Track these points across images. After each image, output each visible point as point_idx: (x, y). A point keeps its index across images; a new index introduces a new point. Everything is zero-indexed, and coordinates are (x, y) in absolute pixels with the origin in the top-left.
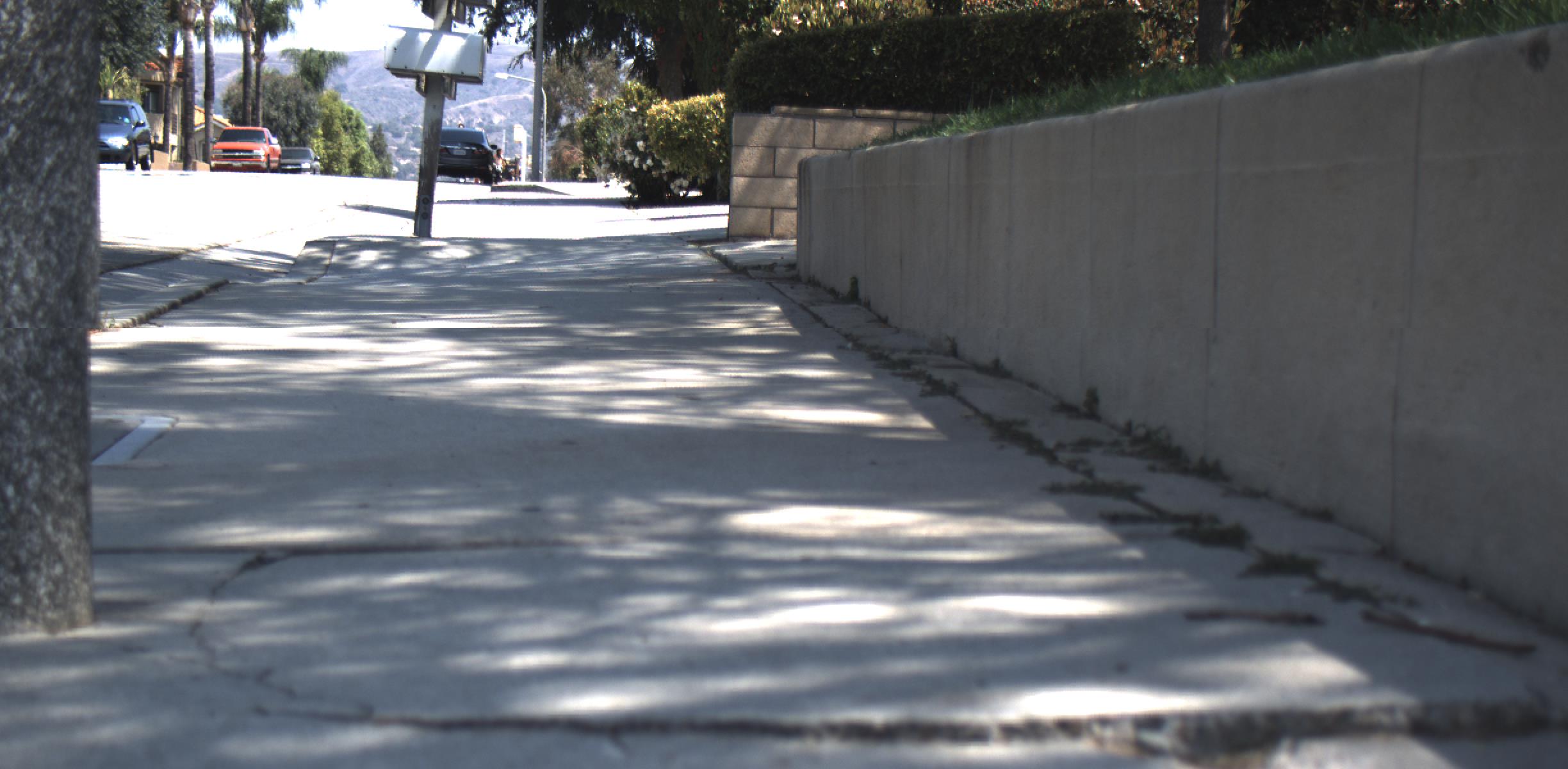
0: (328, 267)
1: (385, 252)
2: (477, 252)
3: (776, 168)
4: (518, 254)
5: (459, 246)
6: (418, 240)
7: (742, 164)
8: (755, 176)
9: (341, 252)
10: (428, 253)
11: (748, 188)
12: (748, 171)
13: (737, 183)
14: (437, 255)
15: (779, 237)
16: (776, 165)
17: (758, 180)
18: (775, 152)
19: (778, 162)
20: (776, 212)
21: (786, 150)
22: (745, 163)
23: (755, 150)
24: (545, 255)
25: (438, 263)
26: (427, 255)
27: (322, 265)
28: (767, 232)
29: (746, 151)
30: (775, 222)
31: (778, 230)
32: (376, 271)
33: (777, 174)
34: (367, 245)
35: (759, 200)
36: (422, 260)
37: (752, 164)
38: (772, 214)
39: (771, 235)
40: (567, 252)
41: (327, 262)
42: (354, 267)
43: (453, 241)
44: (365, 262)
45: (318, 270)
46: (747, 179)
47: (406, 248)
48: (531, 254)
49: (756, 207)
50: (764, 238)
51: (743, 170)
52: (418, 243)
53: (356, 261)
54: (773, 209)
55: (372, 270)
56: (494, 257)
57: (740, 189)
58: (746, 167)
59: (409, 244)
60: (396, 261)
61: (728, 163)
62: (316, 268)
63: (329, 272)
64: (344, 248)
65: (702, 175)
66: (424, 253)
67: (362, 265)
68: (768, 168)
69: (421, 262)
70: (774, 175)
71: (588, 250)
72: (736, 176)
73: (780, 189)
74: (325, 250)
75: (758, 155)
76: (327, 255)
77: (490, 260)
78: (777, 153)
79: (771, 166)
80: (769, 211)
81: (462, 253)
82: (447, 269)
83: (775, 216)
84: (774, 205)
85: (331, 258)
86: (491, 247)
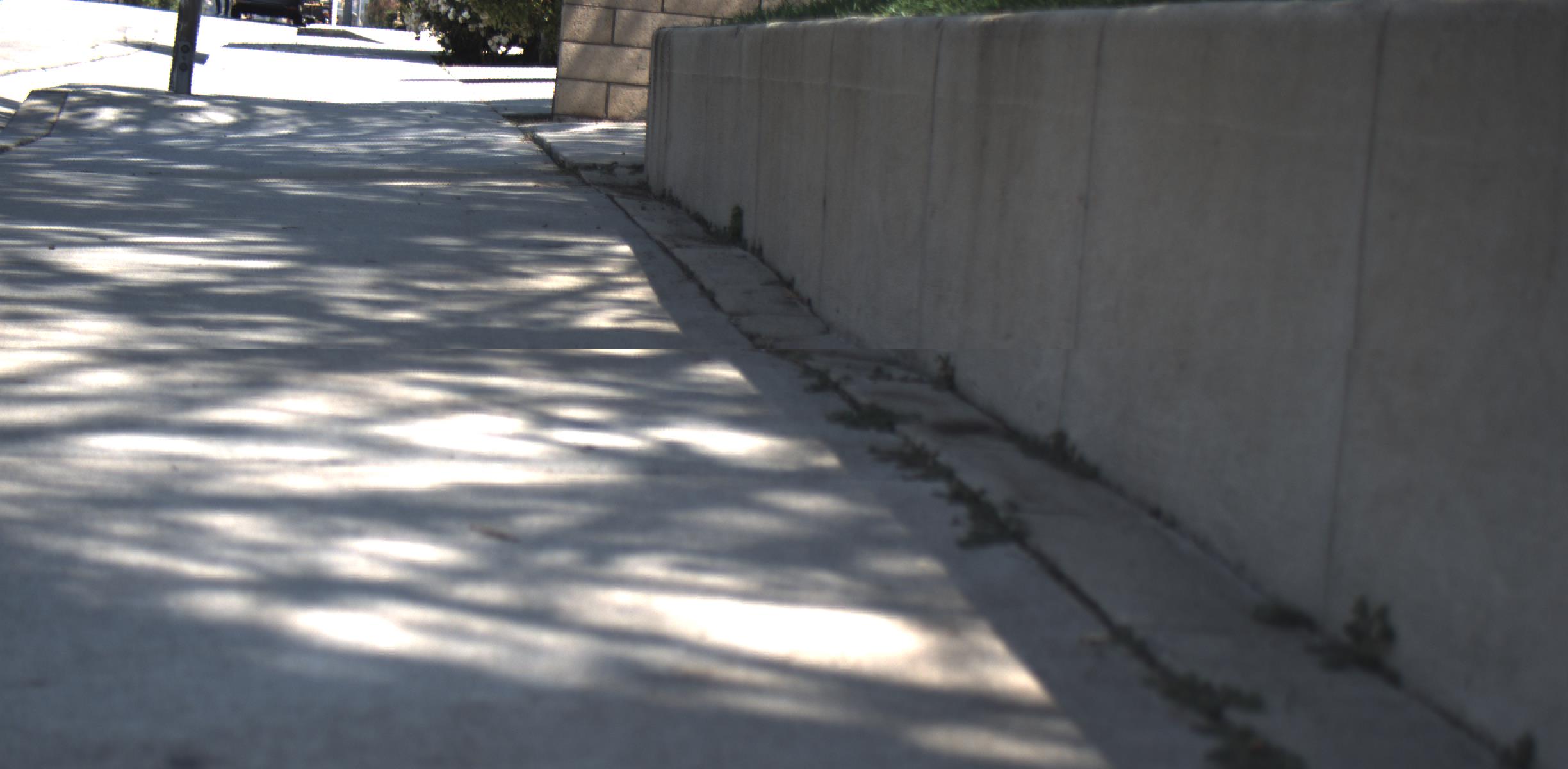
0: (54, 125)
1: (127, 110)
2: (244, 117)
3: (615, 37)
4: (293, 123)
5: (222, 108)
6: (171, 97)
7: (574, 27)
8: (589, 43)
9: (73, 107)
10: (181, 115)
11: (580, 57)
12: (581, 37)
13: (567, 50)
14: (195, 118)
15: (615, 119)
16: (616, 30)
17: (592, 48)
18: (614, 15)
19: (618, 28)
20: (612, 88)
21: (629, 12)
22: (578, 26)
23: (591, 11)
24: (326, 127)
25: (193, 129)
26: (182, 118)
27: (50, 122)
28: (601, 112)
29: (580, 11)
30: (611, 100)
31: (614, 110)
32: (115, 134)
33: (616, 40)
34: (108, 101)
35: (593, 72)
36: (173, 123)
37: (586, 28)
38: (608, 91)
39: (605, 115)
40: (356, 123)
41: (54, 119)
42: (87, 127)
43: (215, 101)
44: (101, 121)
45: (41, 128)
46: (579, 46)
47: (156, 107)
48: (310, 124)
49: (589, 81)
50: (597, 119)
51: (575, 34)
52: (172, 101)
53: (89, 120)
54: (609, 84)
55: (108, 132)
56: (263, 125)
57: (570, 58)
58: (578, 31)
59: (159, 102)
60: (141, 123)
61: (556, 24)
62: (40, 125)
63: (54, 132)
64: (78, 102)
65: (524, 34)
66: (177, 115)
67: (98, 126)
68: (605, 34)
69: (172, 127)
70: (612, 43)
71: (380, 123)
72: (566, 41)
73: (619, 60)
74: (54, 104)
75: (594, 17)
76: (54, 109)
77: (259, 129)
78: (617, 15)
79: (609, 32)
80: (604, 86)
81: (223, 117)
82: (201, 138)
83: (611, 93)
84: (611, 80)
85: (60, 113)
86: (262, 112)
